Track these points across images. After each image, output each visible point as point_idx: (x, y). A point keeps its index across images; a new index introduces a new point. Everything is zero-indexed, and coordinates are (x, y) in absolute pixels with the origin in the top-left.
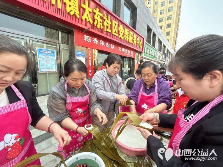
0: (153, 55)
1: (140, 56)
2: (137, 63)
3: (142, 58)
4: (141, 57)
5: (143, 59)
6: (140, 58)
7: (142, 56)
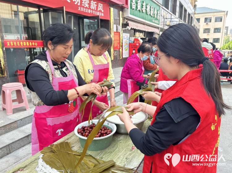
0: (150, 15)
1: (123, 15)
2: (115, 31)
3: (127, 19)
4: (124, 18)
5: (129, 22)
6: (121, 19)
7: (125, 16)
